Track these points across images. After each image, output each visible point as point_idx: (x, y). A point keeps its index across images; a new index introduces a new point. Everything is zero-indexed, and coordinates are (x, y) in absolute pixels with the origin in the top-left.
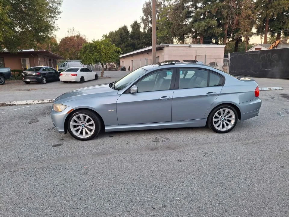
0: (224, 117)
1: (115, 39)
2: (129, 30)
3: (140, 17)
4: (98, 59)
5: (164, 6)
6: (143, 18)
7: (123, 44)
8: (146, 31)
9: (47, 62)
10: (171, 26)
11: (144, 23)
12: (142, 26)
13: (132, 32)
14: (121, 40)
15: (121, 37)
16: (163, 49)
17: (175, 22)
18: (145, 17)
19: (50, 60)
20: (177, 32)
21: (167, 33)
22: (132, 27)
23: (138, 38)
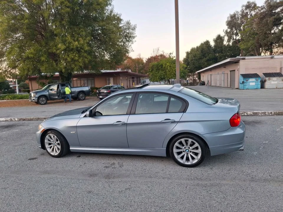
0: (187, 148)
1: (196, 54)
2: (211, 45)
3: (224, 30)
4: (162, 77)
5: (250, 16)
6: (226, 31)
7: (204, 58)
8: (231, 44)
9: (130, 80)
10: (256, 36)
11: (228, 36)
12: (226, 38)
13: (214, 46)
14: (202, 55)
15: (202, 52)
16: (238, 62)
17: (261, 31)
18: (229, 30)
19: (133, 78)
20: (262, 43)
21: (252, 44)
22: (215, 41)
23: (221, 52)
